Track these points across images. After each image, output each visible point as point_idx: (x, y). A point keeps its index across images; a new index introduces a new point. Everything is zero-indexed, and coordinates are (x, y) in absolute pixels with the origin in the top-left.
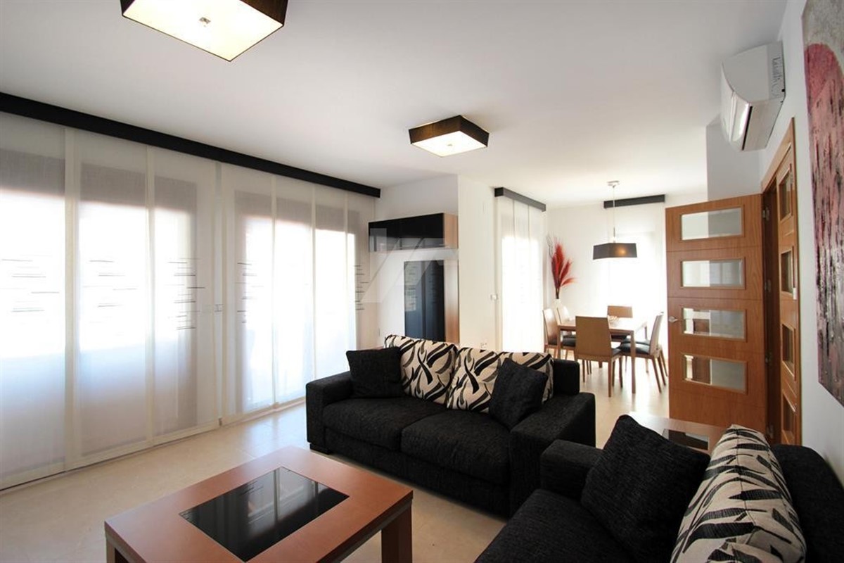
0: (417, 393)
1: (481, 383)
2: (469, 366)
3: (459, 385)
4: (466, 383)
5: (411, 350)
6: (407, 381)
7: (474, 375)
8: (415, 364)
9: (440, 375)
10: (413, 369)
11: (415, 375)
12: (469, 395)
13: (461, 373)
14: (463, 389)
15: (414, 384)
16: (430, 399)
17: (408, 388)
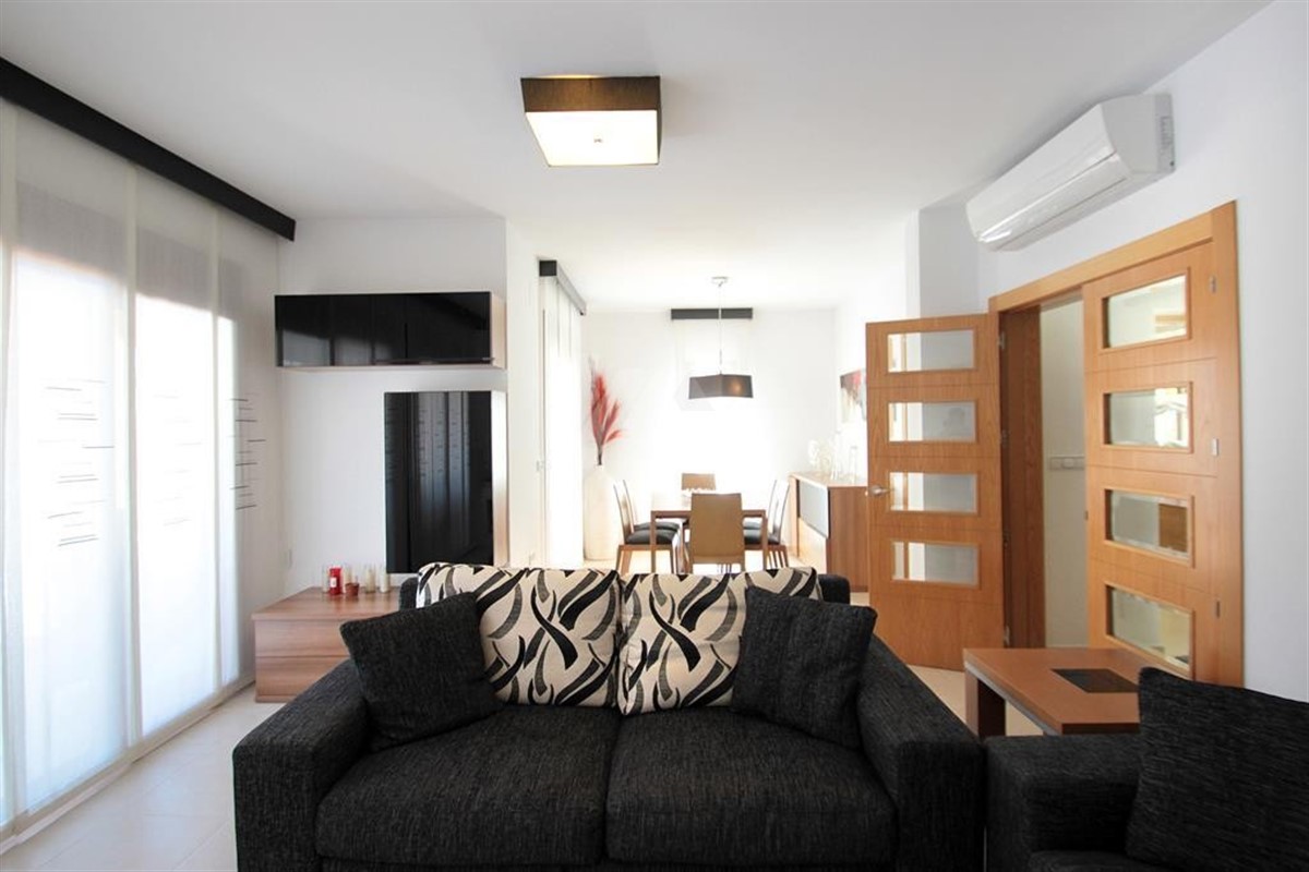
0: (535, 693)
1: (703, 646)
2: (665, 612)
3: (648, 658)
4: (667, 652)
5: (511, 595)
6: (505, 669)
7: (683, 631)
8: (527, 627)
9: (593, 643)
10: (522, 640)
11: (526, 654)
12: (681, 677)
13: (647, 630)
14: (664, 663)
15: (525, 675)
16: (570, 702)
17: (509, 687)
